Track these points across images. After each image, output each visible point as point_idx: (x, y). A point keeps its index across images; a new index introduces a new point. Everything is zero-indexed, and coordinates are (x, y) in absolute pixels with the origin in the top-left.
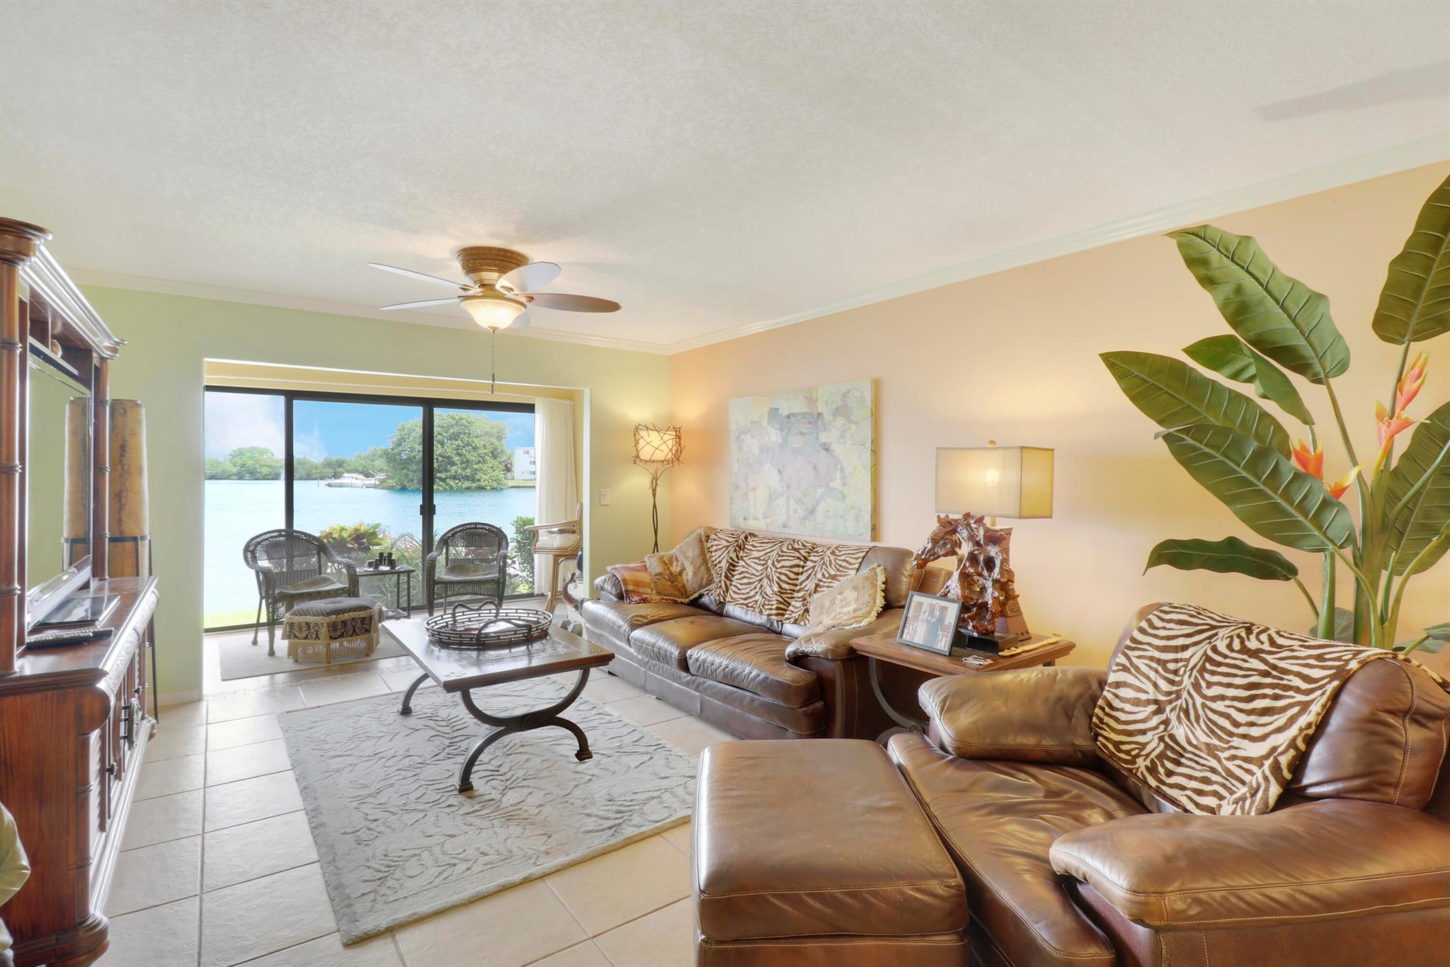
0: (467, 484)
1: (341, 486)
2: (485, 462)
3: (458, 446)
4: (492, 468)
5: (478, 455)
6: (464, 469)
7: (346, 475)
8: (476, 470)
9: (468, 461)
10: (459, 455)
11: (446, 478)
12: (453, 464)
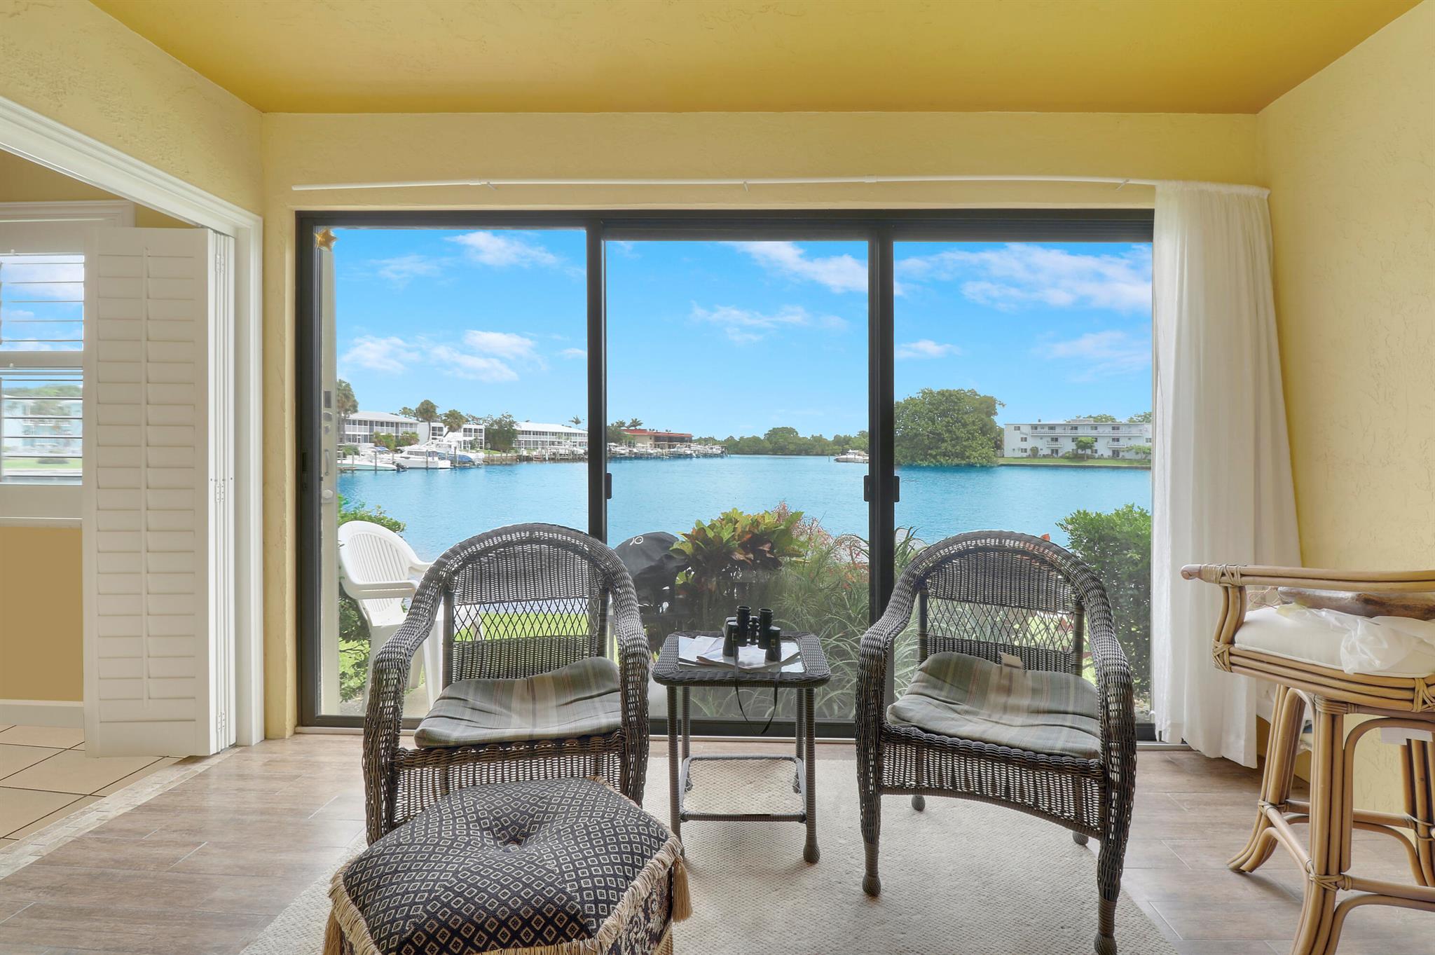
0: (956, 461)
1: (847, 461)
2: (974, 438)
3: (948, 422)
4: (981, 444)
5: (968, 432)
6: (954, 446)
7: (850, 451)
8: (965, 446)
9: (957, 438)
10: (950, 432)
11: (936, 455)
12: (943, 441)
